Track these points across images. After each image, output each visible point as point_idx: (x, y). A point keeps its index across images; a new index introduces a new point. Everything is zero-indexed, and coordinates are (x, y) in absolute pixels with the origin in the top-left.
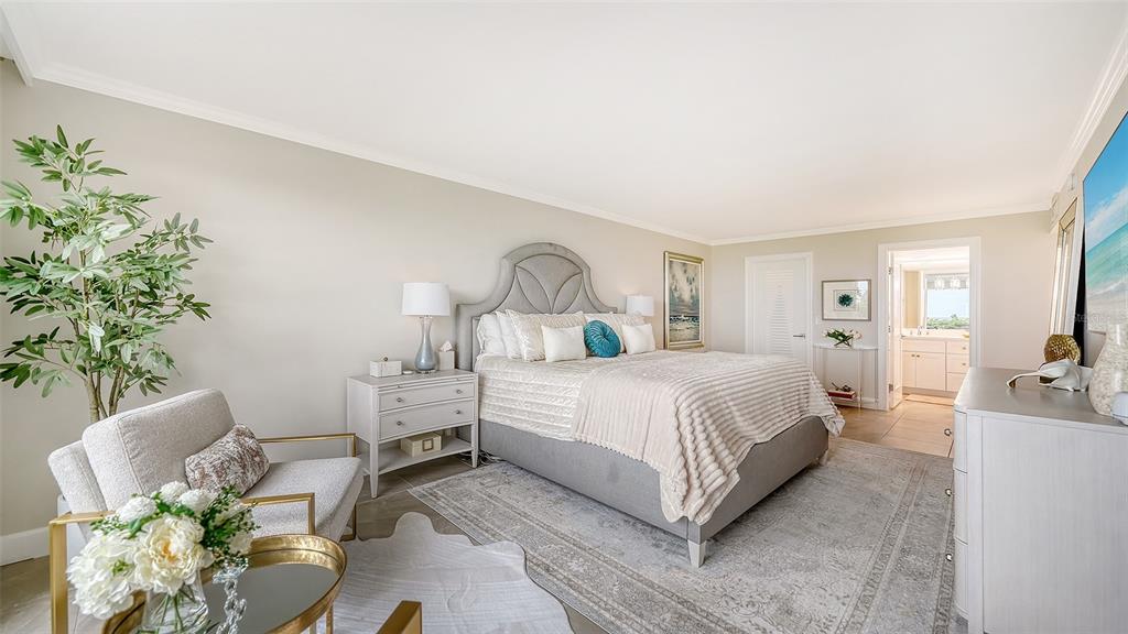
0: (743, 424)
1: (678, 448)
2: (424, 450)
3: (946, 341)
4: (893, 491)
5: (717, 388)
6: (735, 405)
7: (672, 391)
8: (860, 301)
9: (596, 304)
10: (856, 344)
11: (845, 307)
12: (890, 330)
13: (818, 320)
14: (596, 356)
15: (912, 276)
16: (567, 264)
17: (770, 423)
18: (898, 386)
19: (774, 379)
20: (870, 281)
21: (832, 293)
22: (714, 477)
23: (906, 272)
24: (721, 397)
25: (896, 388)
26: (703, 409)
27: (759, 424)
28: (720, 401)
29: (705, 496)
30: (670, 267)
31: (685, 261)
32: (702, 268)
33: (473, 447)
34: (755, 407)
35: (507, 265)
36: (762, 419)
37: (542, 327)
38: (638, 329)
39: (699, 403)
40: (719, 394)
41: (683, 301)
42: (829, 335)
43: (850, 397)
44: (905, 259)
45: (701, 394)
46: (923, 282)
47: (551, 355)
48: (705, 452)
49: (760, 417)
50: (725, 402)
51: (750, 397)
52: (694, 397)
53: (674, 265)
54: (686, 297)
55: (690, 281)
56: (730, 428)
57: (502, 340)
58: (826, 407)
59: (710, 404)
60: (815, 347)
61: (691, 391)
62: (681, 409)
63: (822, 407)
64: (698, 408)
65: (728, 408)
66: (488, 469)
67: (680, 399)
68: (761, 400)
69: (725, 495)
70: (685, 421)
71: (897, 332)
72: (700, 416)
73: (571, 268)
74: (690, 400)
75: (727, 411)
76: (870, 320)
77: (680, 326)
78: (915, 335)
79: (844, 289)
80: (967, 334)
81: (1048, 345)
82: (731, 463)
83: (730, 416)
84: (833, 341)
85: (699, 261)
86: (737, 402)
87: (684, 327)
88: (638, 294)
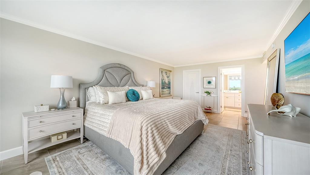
0: (172, 129)
1: (140, 145)
2: (58, 139)
3: (235, 93)
4: (223, 145)
5: (161, 116)
6: (169, 122)
7: (141, 118)
8: (213, 83)
9: (136, 83)
10: (212, 95)
11: (209, 85)
12: (221, 91)
13: (202, 88)
14: (130, 101)
15: (226, 76)
16: (125, 71)
17: (183, 126)
18: (223, 106)
19: (186, 109)
20: (216, 77)
21: (206, 80)
22: (154, 159)
23: (225, 75)
24: (163, 119)
25: (222, 107)
26: (153, 126)
27: (179, 127)
28: (162, 121)
29: (149, 169)
30: (162, 73)
31: (166, 71)
32: (171, 73)
33: (81, 136)
34: (178, 121)
35: (101, 70)
36: (180, 125)
37: (108, 92)
38: (147, 92)
39: (151, 123)
40: (162, 118)
41: (166, 83)
42: (205, 92)
43: (210, 110)
44: (225, 71)
45: (153, 119)
46: (228, 78)
47: (111, 102)
48: (151, 146)
49: (179, 124)
50: (164, 121)
51: (176, 117)
52: (149, 121)
53: (163, 73)
54: (167, 82)
55: (168, 77)
56: (167, 131)
57: (95, 96)
58: (203, 117)
59: (157, 123)
60: (201, 96)
61: (149, 118)
62: (143, 127)
63: (202, 116)
64: (151, 126)
65: (166, 123)
66: (86, 144)
67: (144, 123)
68: (180, 118)
69: (159, 165)
70: (144, 132)
71: (223, 91)
72: (151, 129)
73: (127, 72)
74: (148, 123)
75: (165, 124)
76: (216, 88)
77: (165, 90)
78: (227, 92)
79: (209, 79)
80: (241, 92)
81: (272, 96)
82: (163, 149)
83: (167, 126)
84: (207, 94)
85: (171, 71)
86: (170, 120)
87: (166, 91)
88: (150, 81)
